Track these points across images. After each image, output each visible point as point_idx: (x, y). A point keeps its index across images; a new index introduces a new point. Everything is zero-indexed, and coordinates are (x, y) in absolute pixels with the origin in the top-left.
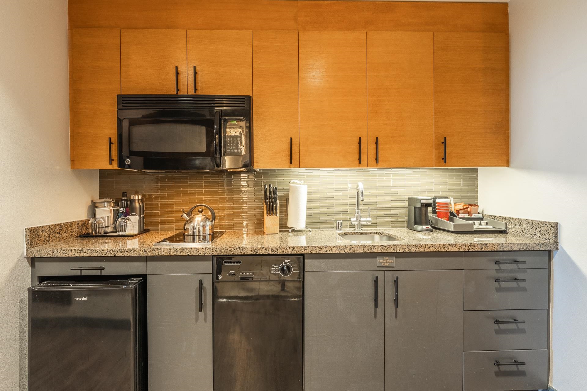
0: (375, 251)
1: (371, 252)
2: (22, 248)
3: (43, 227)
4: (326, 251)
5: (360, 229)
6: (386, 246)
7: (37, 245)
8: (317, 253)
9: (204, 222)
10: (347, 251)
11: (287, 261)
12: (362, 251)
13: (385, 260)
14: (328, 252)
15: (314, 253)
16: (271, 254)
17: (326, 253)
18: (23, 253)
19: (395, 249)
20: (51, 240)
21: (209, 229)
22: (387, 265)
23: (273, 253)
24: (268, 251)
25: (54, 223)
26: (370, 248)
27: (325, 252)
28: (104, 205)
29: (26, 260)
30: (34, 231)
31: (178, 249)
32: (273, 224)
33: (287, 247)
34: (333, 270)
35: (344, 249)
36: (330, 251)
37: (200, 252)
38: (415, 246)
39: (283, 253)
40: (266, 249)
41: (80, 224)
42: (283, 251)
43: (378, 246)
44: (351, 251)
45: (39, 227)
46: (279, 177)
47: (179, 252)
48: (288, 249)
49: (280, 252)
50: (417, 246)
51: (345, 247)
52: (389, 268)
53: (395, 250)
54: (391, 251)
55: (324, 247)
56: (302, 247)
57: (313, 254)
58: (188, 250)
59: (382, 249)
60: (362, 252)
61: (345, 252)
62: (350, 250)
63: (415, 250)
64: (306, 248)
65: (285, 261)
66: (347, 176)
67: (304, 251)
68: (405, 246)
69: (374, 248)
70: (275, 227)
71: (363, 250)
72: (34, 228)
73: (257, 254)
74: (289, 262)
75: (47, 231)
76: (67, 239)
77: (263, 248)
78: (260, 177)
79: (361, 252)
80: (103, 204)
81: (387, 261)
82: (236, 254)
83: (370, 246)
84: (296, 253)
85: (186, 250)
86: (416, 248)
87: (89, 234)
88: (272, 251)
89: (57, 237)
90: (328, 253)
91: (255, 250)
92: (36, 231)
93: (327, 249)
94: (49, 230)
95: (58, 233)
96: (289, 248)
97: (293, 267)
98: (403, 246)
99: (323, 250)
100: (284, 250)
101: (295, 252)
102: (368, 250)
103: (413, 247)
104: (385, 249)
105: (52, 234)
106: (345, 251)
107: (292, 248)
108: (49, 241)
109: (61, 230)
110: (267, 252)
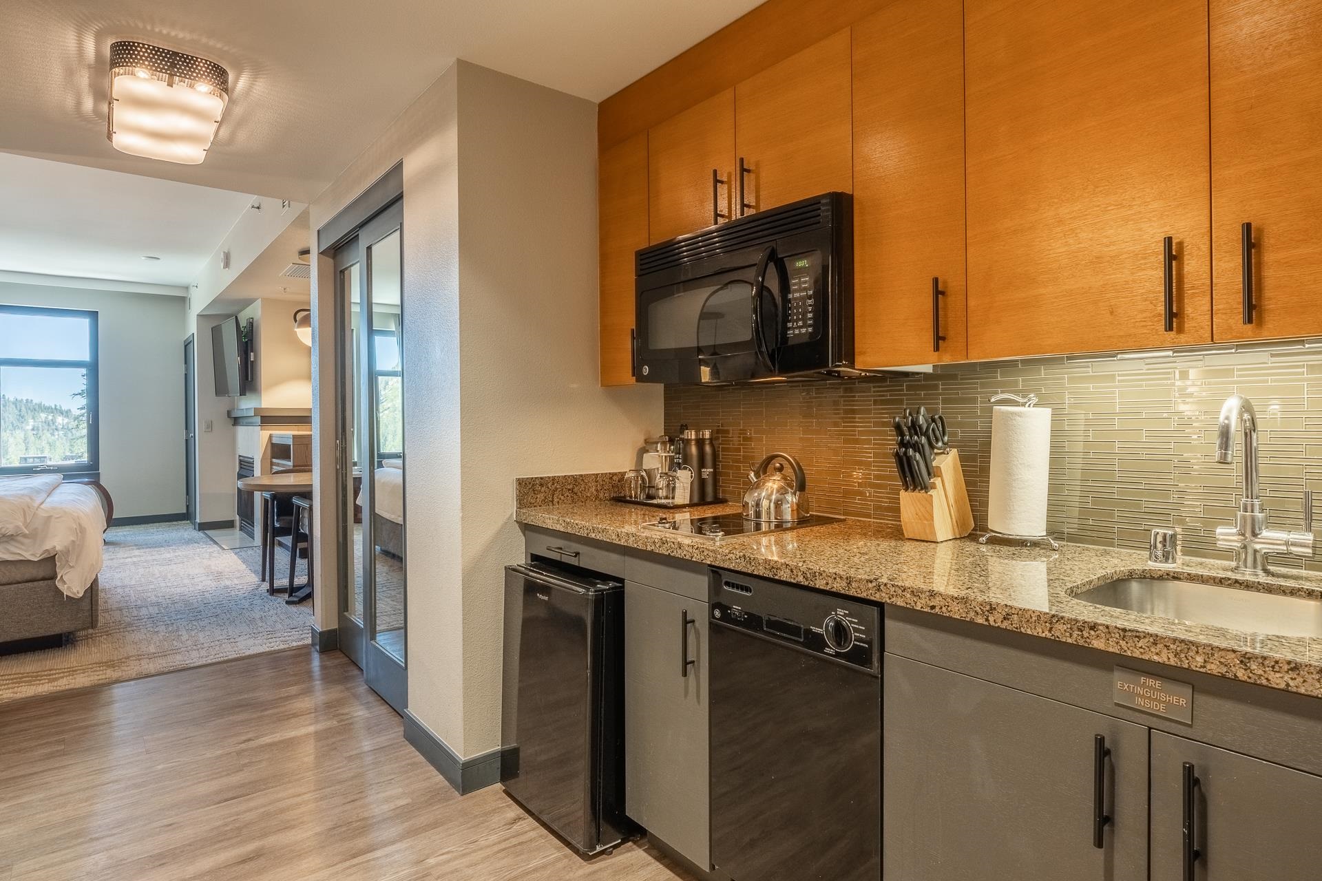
0: (1098, 644)
1: (1081, 642)
2: (509, 507)
3: (541, 478)
4: (933, 607)
5: (1260, 572)
6: (1142, 635)
7: (531, 505)
8: (908, 606)
9: (781, 494)
10: (995, 620)
11: (840, 612)
12: (1047, 632)
13: (1144, 686)
14: (937, 610)
15: (898, 604)
16: (802, 585)
17: (932, 612)
18: (512, 514)
19: (1183, 655)
20: (556, 500)
21: (790, 509)
22: (1160, 709)
23: (806, 583)
24: (797, 576)
25: (564, 475)
26: (1075, 628)
27: (927, 610)
28: (657, 447)
29: (517, 525)
30: (526, 484)
31: (656, 541)
32: (920, 514)
33: (836, 574)
34: (960, 671)
35: (986, 613)
36: (944, 609)
37: (685, 553)
38: (1286, 667)
39: (828, 588)
40: (792, 571)
41: (614, 478)
42: (827, 584)
43: (1107, 627)
44: (1005, 625)
45: (536, 478)
46: (983, 386)
47: (658, 546)
48: (838, 580)
49: (820, 584)
50: (1295, 667)
51: (988, 608)
52: (1168, 723)
53: (1181, 661)
54: (1166, 660)
55: (928, 594)
56: (871, 582)
57: (896, 605)
58: (669, 545)
59: (1123, 643)
60: (1047, 634)
61: (986, 623)
62: (1005, 618)
63: (1288, 685)
64: (880, 586)
65: (836, 611)
66: (1228, 372)
67: (873, 592)
68: (1233, 655)
69: (1092, 632)
70: (926, 522)
71: (1050, 631)
72: (527, 478)
73: (776, 577)
74: (845, 616)
75: (549, 485)
76: (588, 501)
77: (787, 565)
78: (936, 387)
79: (1044, 635)
80: (655, 445)
81: (1157, 695)
82: (739, 569)
83: (1077, 621)
84: (856, 594)
85: (666, 545)
86: (1294, 675)
87: (625, 497)
88: (804, 577)
89: (568, 496)
90: (936, 614)
91: (773, 568)
92: (530, 483)
93: (936, 602)
94: (553, 484)
95: (569, 490)
96: (841, 577)
97: (856, 630)
98: (1223, 653)
99: (923, 602)
100: (830, 582)
101: (852, 593)
102: (1068, 634)
103: (1277, 668)
104: (1140, 645)
105: (559, 490)
106: (987, 620)
107: (847, 579)
108: (552, 501)
109: (577, 486)
110: (795, 579)
